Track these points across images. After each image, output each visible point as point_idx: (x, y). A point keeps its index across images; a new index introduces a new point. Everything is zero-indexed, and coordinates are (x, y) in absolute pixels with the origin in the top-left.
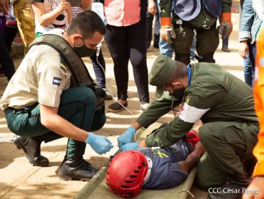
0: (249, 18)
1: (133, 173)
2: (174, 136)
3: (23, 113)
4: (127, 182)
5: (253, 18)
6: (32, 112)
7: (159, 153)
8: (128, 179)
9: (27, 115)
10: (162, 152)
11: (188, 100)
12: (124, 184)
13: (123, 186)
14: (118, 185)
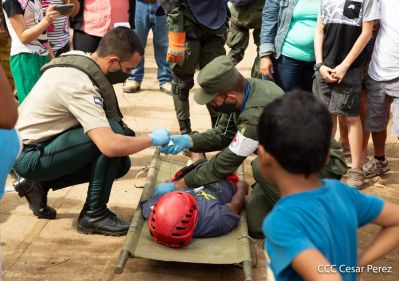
0: (272, 27)
1: (185, 218)
2: (222, 171)
3: (34, 150)
4: (179, 228)
5: (276, 27)
6: (46, 149)
7: (203, 193)
8: (180, 225)
9: (39, 153)
10: (207, 193)
11: (243, 130)
12: (175, 231)
13: (174, 235)
14: (168, 233)
